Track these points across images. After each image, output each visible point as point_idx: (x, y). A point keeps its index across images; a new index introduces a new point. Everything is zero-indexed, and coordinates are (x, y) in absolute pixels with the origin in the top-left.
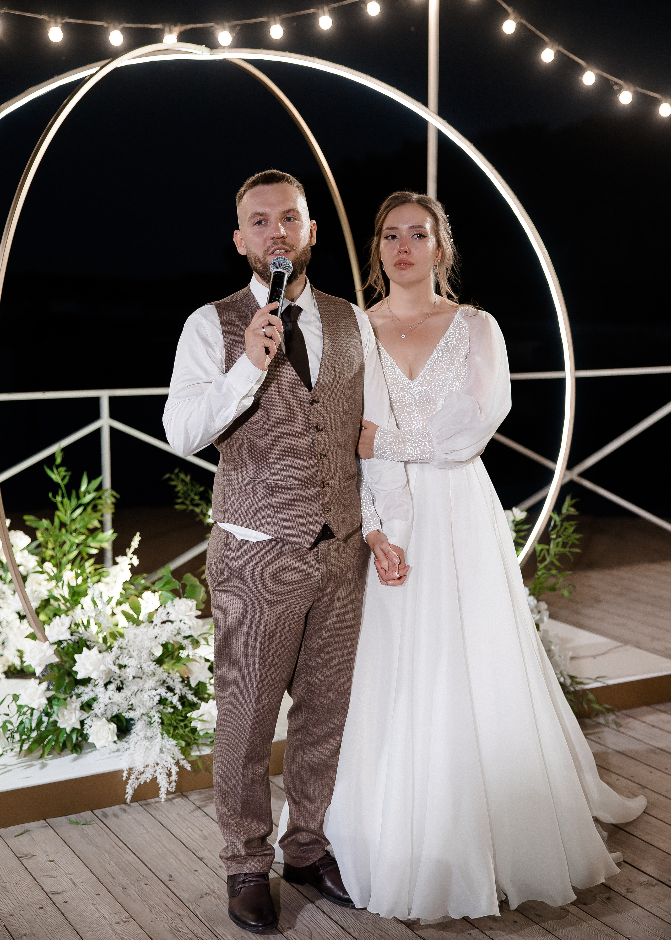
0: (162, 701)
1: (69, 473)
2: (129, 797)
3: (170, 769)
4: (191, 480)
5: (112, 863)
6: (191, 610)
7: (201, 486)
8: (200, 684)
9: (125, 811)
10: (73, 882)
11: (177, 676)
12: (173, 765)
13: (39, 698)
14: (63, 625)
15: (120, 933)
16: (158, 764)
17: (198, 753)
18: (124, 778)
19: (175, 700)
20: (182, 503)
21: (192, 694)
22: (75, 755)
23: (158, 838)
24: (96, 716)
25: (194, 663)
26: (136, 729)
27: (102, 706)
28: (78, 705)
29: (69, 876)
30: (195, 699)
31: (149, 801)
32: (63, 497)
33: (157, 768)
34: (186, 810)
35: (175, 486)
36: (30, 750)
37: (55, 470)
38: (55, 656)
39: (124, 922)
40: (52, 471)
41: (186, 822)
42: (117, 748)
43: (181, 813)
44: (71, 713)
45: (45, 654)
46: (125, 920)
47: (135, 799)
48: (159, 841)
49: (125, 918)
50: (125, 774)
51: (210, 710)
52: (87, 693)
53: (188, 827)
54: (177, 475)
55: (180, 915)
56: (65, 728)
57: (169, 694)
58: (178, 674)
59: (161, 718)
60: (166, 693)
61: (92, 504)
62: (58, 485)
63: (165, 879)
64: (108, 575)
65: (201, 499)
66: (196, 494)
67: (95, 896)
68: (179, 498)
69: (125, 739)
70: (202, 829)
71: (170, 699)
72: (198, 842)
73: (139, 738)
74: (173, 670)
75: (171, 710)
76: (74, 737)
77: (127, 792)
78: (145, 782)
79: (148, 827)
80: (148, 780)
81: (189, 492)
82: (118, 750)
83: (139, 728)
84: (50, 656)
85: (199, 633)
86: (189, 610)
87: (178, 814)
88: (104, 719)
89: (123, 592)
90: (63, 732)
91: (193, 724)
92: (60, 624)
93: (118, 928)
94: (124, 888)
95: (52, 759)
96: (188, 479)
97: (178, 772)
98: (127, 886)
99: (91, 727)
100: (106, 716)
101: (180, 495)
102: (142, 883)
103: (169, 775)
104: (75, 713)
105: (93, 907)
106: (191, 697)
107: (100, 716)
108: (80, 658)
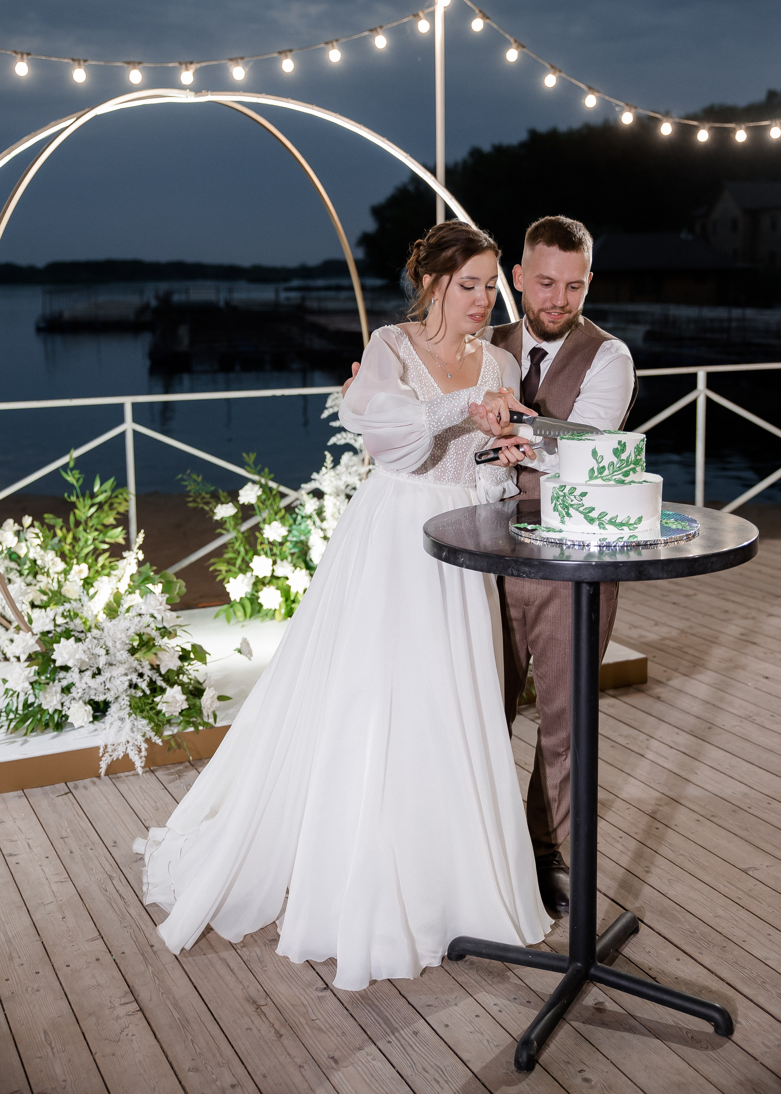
0: (134, 686)
1: (83, 475)
2: (103, 771)
3: (140, 746)
4: (203, 479)
5: (68, 830)
6: (161, 605)
7: (212, 485)
8: (170, 671)
9: (94, 783)
10: (29, 846)
11: (146, 664)
12: (142, 742)
13: (23, 682)
14: (47, 616)
15: (55, 891)
16: (128, 742)
17: (170, 733)
18: (101, 755)
19: (143, 685)
20: (194, 501)
21: (161, 680)
22: (56, 733)
23: (116, 808)
24: (74, 699)
25: (164, 652)
26: (112, 711)
27: (80, 690)
28: (59, 690)
29: (28, 840)
30: (164, 685)
31: (119, 775)
32: (78, 497)
33: (128, 745)
34: (148, 783)
35: (186, 486)
36: (16, 728)
37: (69, 473)
38: (37, 645)
39: (62, 882)
40: (67, 473)
41: (145, 794)
42: (94, 729)
43: (143, 786)
44: (53, 695)
45: (27, 644)
46: (63, 880)
47: (107, 774)
48: (116, 811)
49: (64, 878)
50: (101, 750)
51: (175, 695)
52: (67, 678)
53: (146, 799)
54: (189, 475)
55: (112, 877)
56: (48, 709)
57: (140, 680)
58: (147, 662)
59: (130, 701)
60: (137, 679)
61: (109, 502)
62: (72, 486)
63: (109, 843)
64: (117, 569)
65: (211, 497)
66: (206, 493)
67: (44, 858)
68: (190, 497)
69: (103, 720)
70: (156, 801)
71: (139, 684)
72: (149, 812)
73: (113, 719)
74: (144, 658)
75: (141, 694)
76: (56, 717)
77: (101, 766)
78: (118, 759)
79: (110, 798)
80: (120, 757)
81: (201, 491)
82: (96, 730)
83: (113, 709)
84: (33, 645)
85: (172, 625)
86: (159, 604)
87: (140, 787)
88: (81, 702)
89: (132, 583)
90: (46, 713)
91: (159, 708)
92: (45, 617)
93: (55, 887)
94: (71, 852)
95: (35, 736)
96: (200, 479)
97: (147, 748)
98: (74, 850)
99: (69, 708)
100: (84, 699)
101: (191, 494)
102: (89, 849)
103: (140, 751)
104: (56, 695)
105: (39, 868)
106: (160, 683)
107: (77, 699)
108: (58, 647)
